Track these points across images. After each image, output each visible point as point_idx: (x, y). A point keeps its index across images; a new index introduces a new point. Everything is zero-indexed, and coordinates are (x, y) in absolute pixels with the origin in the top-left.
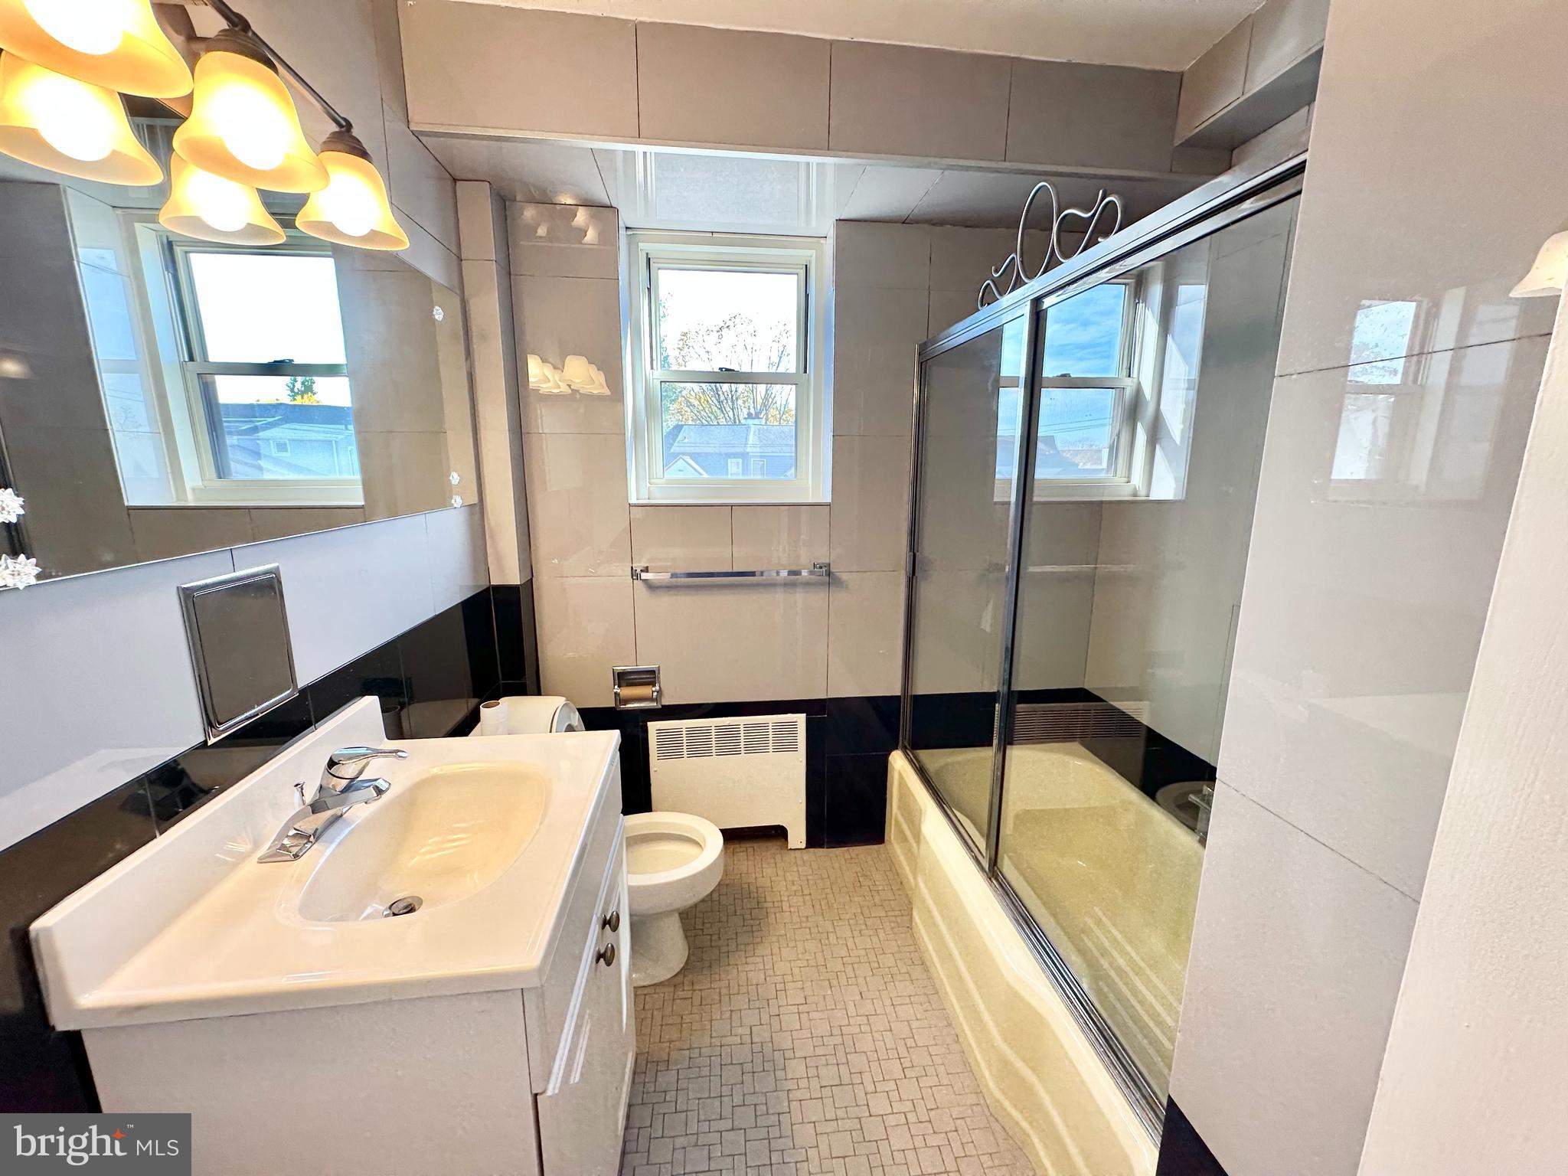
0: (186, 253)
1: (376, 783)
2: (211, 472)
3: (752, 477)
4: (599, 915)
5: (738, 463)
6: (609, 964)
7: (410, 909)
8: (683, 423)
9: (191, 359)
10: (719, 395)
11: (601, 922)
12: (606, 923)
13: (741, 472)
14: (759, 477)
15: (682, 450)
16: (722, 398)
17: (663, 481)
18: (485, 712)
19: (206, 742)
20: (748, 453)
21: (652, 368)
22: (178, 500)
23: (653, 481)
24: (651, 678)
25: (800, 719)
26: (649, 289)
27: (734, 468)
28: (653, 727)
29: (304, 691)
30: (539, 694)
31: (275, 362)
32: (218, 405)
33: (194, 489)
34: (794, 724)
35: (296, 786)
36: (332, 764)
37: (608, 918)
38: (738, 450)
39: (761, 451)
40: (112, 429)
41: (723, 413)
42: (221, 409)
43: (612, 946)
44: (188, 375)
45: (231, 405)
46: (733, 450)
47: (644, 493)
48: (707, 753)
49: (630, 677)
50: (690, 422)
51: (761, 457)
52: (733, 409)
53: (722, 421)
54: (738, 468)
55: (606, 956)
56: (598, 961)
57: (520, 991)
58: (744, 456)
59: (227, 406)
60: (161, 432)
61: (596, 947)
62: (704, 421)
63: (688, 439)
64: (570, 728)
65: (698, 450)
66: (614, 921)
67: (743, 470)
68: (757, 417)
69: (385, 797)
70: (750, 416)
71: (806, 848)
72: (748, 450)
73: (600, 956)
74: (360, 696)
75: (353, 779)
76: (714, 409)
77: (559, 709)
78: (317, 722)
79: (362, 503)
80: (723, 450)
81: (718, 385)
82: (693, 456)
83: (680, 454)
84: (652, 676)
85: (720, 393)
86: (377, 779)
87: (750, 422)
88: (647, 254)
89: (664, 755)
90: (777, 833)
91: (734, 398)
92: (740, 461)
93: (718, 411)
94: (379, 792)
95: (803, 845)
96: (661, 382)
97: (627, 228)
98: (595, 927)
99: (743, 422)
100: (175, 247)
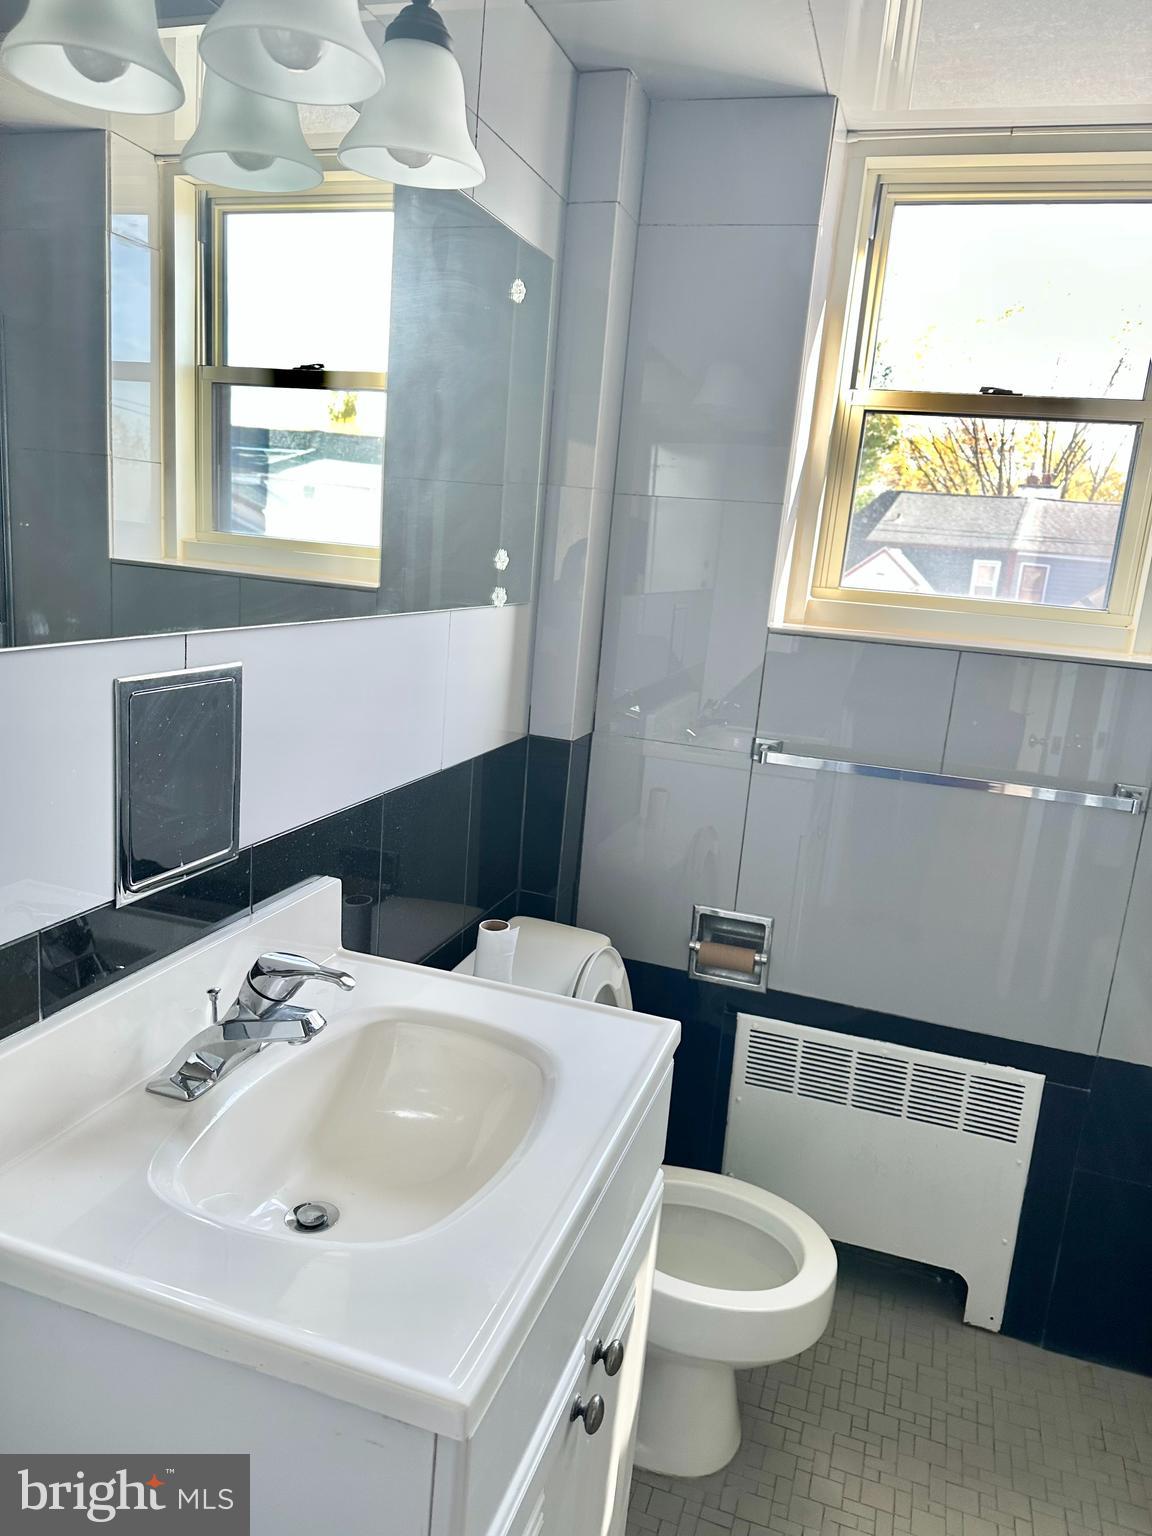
0: (225, 213)
1: (308, 1016)
2: (207, 522)
3: (1016, 599)
4: (590, 1338)
5: (993, 568)
6: (591, 1429)
7: (318, 1226)
8: (900, 489)
9: (209, 362)
10: (977, 440)
11: (591, 1353)
12: (598, 1355)
13: (994, 584)
14: (1027, 600)
15: (889, 537)
16: (983, 445)
17: (837, 593)
18: (485, 935)
19: (114, 902)
20: (1016, 551)
21: (853, 386)
22: (166, 556)
23: (818, 590)
24: (755, 937)
25: (1032, 1084)
26: (872, 243)
27: (984, 578)
28: (748, 1024)
29: (245, 854)
30: (573, 923)
31: (302, 367)
32: (230, 426)
33: (184, 543)
34: (1017, 1089)
35: (210, 992)
36: (257, 971)
37: (605, 1348)
38: (995, 544)
39: (1043, 549)
40: (111, 455)
41: (980, 474)
42: (232, 433)
43: (602, 1402)
44: (202, 383)
45: (244, 429)
46: (986, 545)
47: (799, 611)
48: (835, 1096)
49: (719, 927)
50: (914, 488)
51: (1039, 560)
52: (1000, 469)
53: (976, 489)
54: (991, 579)
55: (589, 1416)
56: (573, 1417)
57: (433, 1437)
58: (1007, 557)
59: (238, 429)
60: (162, 462)
61: (574, 1391)
62: (939, 487)
63: (902, 519)
64: (607, 996)
65: (918, 539)
66: (611, 1358)
67: (1000, 583)
68: (1047, 482)
69: (316, 1039)
70: (1032, 482)
71: (1000, 1332)
72: (1016, 545)
73: (577, 1411)
74: (318, 874)
75: (278, 1002)
76: (963, 463)
77: (595, 956)
78: (255, 902)
79: (376, 585)
80: (966, 543)
81: (978, 421)
82: (909, 550)
83: (883, 544)
84: (759, 934)
85: (981, 435)
86: (310, 1010)
87: (1031, 493)
88: (879, 176)
89: (758, 1079)
90: (946, 1290)
91: (1006, 447)
92: (998, 564)
93: (970, 471)
94: (309, 1030)
95: (996, 1326)
96: (866, 412)
97: (849, 131)
98: (578, 1358)
99: (1017, 492)
100: (213, 206)
